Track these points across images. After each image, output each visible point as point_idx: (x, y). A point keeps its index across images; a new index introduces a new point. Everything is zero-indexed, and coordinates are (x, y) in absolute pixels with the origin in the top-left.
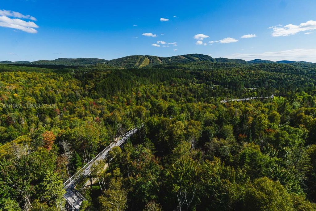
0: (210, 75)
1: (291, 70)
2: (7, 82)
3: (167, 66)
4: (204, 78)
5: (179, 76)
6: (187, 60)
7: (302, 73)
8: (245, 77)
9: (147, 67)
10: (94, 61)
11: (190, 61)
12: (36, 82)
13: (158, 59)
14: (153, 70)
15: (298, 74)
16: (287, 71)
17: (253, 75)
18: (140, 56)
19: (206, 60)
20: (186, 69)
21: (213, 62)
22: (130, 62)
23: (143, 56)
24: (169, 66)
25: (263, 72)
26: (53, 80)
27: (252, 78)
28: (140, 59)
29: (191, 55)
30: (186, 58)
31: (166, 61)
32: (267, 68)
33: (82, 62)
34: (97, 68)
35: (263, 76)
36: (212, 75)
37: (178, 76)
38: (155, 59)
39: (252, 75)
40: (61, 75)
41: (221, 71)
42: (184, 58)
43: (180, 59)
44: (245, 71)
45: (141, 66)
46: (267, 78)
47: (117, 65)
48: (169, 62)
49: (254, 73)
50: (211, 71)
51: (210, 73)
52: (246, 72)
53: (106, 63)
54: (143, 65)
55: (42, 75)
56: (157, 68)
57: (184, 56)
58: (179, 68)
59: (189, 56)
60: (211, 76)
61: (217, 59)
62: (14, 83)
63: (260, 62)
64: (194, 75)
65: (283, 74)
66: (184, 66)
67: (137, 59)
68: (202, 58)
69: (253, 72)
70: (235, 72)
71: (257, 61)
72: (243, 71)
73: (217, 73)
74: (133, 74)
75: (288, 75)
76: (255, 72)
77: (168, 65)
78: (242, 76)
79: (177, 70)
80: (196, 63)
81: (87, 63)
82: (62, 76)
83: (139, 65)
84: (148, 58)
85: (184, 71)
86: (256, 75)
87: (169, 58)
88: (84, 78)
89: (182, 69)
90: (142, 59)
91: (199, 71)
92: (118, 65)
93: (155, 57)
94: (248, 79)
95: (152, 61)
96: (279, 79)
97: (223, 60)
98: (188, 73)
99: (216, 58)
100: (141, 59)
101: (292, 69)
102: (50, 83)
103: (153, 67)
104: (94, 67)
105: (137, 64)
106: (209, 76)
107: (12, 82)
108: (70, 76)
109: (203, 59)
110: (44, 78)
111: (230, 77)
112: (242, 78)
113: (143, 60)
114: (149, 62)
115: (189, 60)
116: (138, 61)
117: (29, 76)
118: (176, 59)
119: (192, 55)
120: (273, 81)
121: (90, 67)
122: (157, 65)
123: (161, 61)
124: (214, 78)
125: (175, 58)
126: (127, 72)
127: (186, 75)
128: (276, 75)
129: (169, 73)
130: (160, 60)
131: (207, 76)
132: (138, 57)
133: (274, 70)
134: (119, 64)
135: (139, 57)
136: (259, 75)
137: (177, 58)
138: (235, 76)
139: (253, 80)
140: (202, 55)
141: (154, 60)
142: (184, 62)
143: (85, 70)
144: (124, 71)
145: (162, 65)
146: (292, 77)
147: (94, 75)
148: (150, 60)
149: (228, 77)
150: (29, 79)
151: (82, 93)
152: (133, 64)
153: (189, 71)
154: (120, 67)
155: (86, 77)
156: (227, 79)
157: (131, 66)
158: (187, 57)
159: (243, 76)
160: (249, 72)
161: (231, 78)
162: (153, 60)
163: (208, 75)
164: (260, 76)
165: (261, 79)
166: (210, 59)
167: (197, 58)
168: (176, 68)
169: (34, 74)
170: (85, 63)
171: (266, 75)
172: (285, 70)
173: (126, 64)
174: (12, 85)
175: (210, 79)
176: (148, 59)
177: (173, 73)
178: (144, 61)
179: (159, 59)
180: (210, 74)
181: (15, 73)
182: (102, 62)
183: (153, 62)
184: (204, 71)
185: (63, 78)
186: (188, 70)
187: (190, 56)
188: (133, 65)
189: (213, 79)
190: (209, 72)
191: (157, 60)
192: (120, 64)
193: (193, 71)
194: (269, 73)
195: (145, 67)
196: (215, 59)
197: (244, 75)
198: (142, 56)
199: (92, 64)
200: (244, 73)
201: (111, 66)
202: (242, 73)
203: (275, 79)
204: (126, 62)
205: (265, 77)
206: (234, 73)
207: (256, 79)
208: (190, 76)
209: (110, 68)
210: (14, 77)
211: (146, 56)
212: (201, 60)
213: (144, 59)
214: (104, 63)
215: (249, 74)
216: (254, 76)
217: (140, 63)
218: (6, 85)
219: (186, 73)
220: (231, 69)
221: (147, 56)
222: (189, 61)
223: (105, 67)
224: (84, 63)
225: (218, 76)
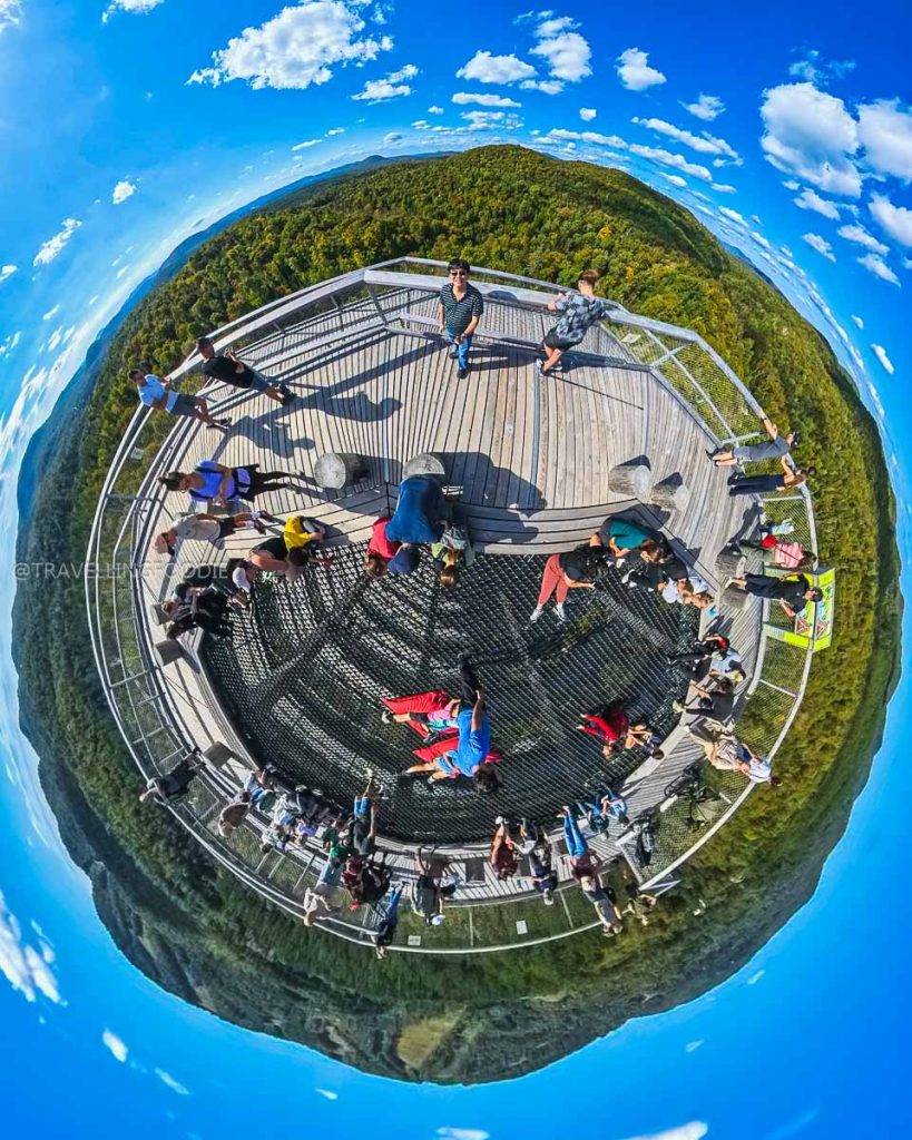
0: (161, 846)
1: (38, 637)
2: (819, 721)
3: (305, 994)
4: (185, 853)
5: (274, 923)
6: (195, 972)
7: (43, 613)
8: (95, 740)
9: (417, 1015)
10: (700, 981)
11: (184, 955)
12: (787, 775)
13: (345, 1048)
14: (393, 993)
15: (48, 621)
16: (41, 645)
17: (77, 722)
18: (450, 1081)
19: (118, 904)
20: (226, 937)
21: (104, 872)
22: (515, 1040)
23: (431, 1079)
24: (298, 991)
25: (60, 700)
26: (762, 814)
27: (89, 720)
28: (456, 1065)
29: (158, 974)
30: (191, 980)
31: (303, 1022)
32: (43, 693)
33: (741, 941)
34: (670, 956)
35: (71, 694)
36: (154, 837)
37: (278, 923)
38: (361, 1053)
39: (81, 725)
40: (761, 844)
41: (119, 824)
42: (198, 990)
43: (221, 997)
44: (76, 751)
45: (447, 1024)
46: (73, 684)
47: (583, 1005)
48: (287, 1012)
49: (71, 722)
50: (144, 852)
51: (154, 849)
52: (80, 745)
53: (642, 998)
54: (433, 1029)
55: (795, 800)
56: (366, 1000)
57: (192, 998)
58: (255, 955)
59: (174, 981)
60: (160, 837)
61: (86, 867)
62: (810, 733)
63: (27, 716)
64: (212, 888)
65: (52, 652)
66: (225, 952)
67: (475, 1064)
68: (127, 925)
69: (70, 726)
70: (95, 779)
71: (27, 728)
72: (81, 756)
73: (136, 829)
74: (494, 971)
75: (52, 640)
76: (68, 721)
77: (297, 998)
78: (95, 750)
79: (267, 950)
80: (163, 928)
81: (720, 951)
82: (755, 843)
83: (461, 1028)
84: (402, 1064)
85: (243, 930)
86: (75, 714)
87: (278, 1032)
88: (690, 887)
89: (245, 947)
90: (440, 1063)
91: (184, 889)
92: (576, 1011)
93: (357, 1066)
94: (95, 729)
95: (386, 1041)
96: (68, 657)
97: (74, 840)
98: (229, 914)
99: (83, 872)
100: (448, 1061)
101: (36, 636)
102: (761, 799)
103: (383, 1007)
104: (685, 952)
105: (470, 1035)
106: (168, 844)
107: (814, 731)
108: (734, 860)
109: (123, 917)
110: (784, 796)
111: (118, 782)
112: (102, 747)
113: (438, 1053)
114: (402, 1040)
115: (183, 965)
116: (464, 1050)
117: (811, 770)
118: (243, 1008)
119: (153, 973)
120: (77, 667)
121: (697, 941)
122: (358, 1012)
123: (331, 1029)
124: (159, 822)
125: (243, 1016)
126: (528, 979)
127: (244, 908)
128: (58, 666)
129: (316, 954)
130: (335, 1038)
131: (171, 849)
132: (469, 1073)
133: (45, 672)
134: (574, 1018)
135: (460, 1072)
136: (73, 707)
137: (237, 1012)
138: (106, 770)
139: (95, 715)
140: (115, 935)
141: (367, 1046)
142: (212, 970)
143: (707, 918)
144: (541, 980)
145: (330, 1007)
146: (57, 631)
147: (665, 917)
148: (392, 1050)
149: (124, 786)
150: (804, 767)
151: (668, 832)
152: (498, 1033)
153: (221, 918)
154: (564, 1000)
155: (689, 891)
156: (130, 785)
157: (508, 1018)
158: (184, 980)
159: (96, 747)
160: (74, 738)
161: (122, 779)
162: (377, 1048)
163: (167, 851)
164: (74, 701)
165: (81, 696)
166: (103, 892)
167: (147, 943)
168: (268, 964)
169: (809, 785)
170: (724, 948)
171: (65, 689)
172: (39, 649)
173: (536, 1027)
174: (808, 727)
175: (170, 834)
176: (403, 1058)
177: (295, 946)
178: (428, 1051)
179: (335, 1046)
180: (158, 849)
181: (833, 748)
182: (660, 996)
183: (378, 1036)
184: (168, 875)
185: (746, 840)
186: (219, 926)
187: (166, 975)
188: (498, 1025)
189: (164, 826)
190: (157, 856)
191: (352, 1044)
192: (568, 1020)
193: (205, 906)
194: (58, 684)
195: (429, 1017)
196: (87, 872)
197: (91, 746)
198: (443, 1083)
199: (701, 961)
200: (85, 748)
201: (613, 994)
202: (88, 754)
203: (70, 665)
204: (536, 1037)
205: (71, 689)
206: (99, 779)
207: (89, 707)
208: (232, 896)
209: (614, 983)
210: (825, 740)
211: (417, 1076)
212: (137, 918)
213: (429, 1064)
214: (648, 997)
215: (79, 734)
216: (79, 717)
217: (456, 1037)
218: (811, 716)
219: (239, 921)
220: (90, 794)
221: (406, 1078)
222: (187, 962)
223: (636, 975)
224: (730, 945)
225: (143, 819)
